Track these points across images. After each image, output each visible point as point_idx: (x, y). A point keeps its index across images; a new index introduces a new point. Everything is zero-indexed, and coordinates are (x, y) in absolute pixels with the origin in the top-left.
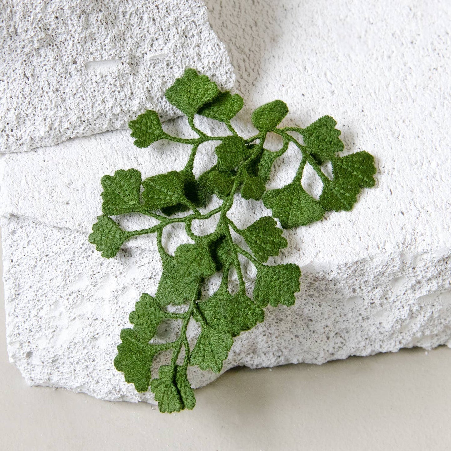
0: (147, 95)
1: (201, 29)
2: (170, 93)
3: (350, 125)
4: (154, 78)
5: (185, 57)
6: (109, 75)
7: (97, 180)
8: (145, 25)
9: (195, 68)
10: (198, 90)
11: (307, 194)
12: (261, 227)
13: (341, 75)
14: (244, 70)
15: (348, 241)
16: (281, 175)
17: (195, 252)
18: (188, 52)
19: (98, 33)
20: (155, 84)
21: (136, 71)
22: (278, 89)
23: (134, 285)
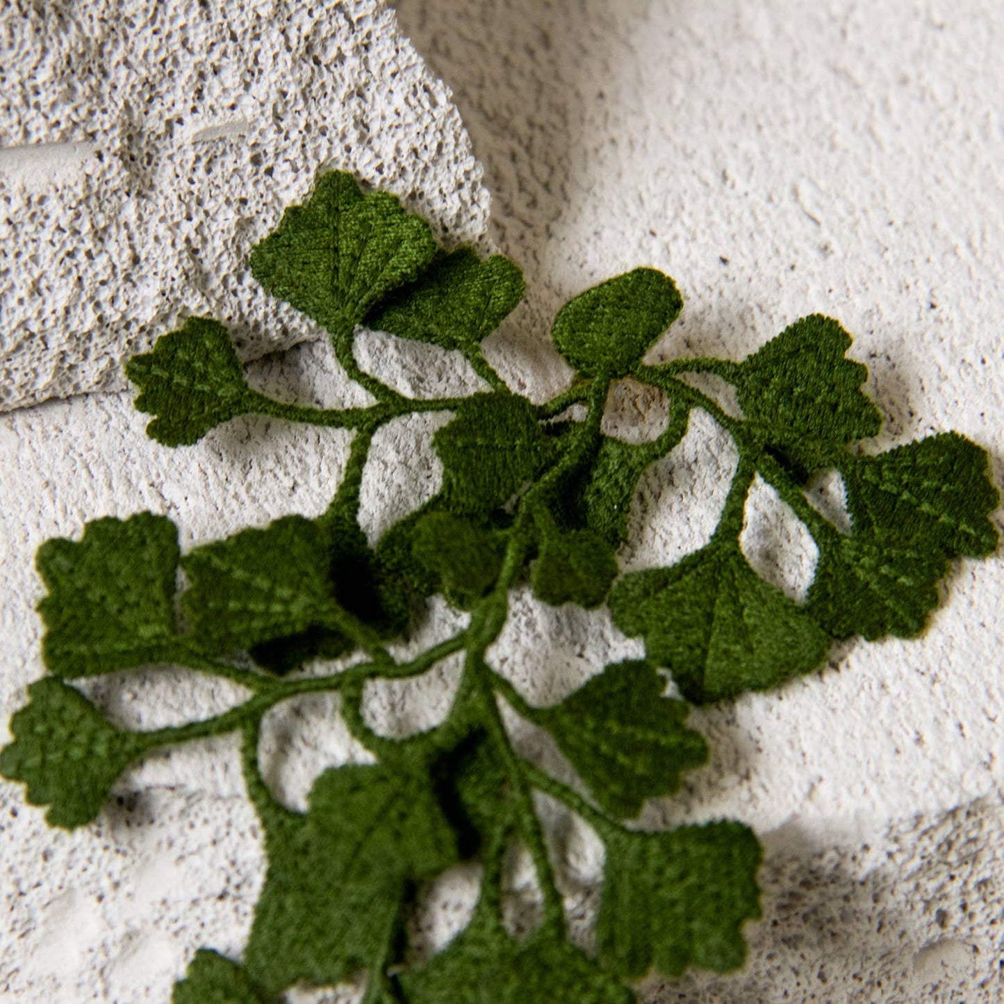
0: (188, 264)
1: (369, 35)
2: (269, 256)
3: (892, 353)
4: (209, 205)
5: (315, 132)
6: (52, 194)
7: (20, 562)
8: (172, 20)
9: (351, 170)
10: (364, 243)
11: (762, 581)
12: (611, 695)
13: (847, 191)
14: (515, 185)
15: (919, 740)
16: (667, 526)
17: (381, 794)
18: (326, 114)
19: (11, 46)
20: (214, 228)
21: (147, 182)
22: (634, 245)
23: (163, 924)
